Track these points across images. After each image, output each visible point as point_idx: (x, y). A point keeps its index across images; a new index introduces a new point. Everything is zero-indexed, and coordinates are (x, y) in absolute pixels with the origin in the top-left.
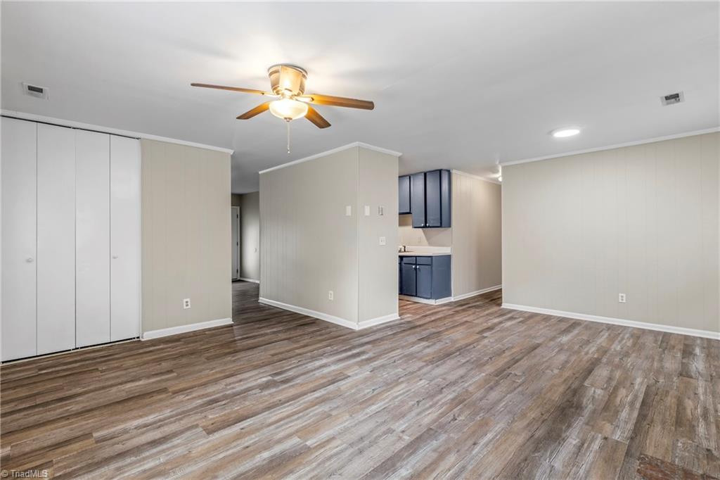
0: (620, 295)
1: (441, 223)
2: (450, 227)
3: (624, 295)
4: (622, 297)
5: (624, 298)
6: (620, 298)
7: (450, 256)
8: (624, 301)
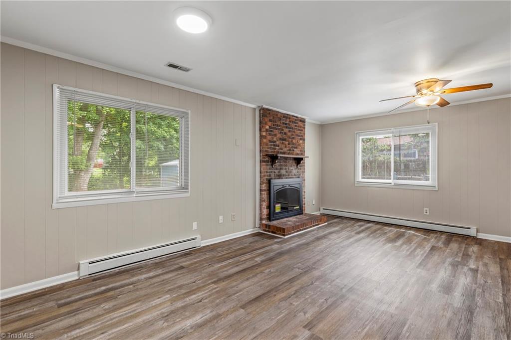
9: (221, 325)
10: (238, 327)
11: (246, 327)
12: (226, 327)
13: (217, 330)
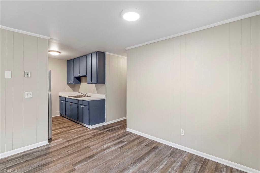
0: (182, 130)
1: (97, 82)
2: (105, 83)
3: (183, 130)
4: (182, 131)
5: (184, 132)
6: (181, 132)
7: (105, 99)
8: (183, 134)
9: (115, 170)
10: (107, 169)
11: (103, 169)
12: (113, 169)
13: (117, 167)
